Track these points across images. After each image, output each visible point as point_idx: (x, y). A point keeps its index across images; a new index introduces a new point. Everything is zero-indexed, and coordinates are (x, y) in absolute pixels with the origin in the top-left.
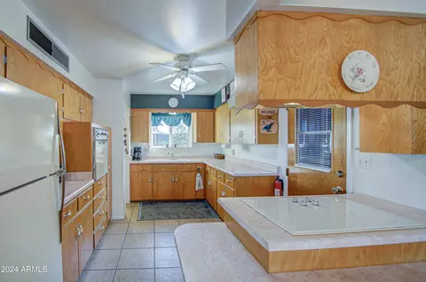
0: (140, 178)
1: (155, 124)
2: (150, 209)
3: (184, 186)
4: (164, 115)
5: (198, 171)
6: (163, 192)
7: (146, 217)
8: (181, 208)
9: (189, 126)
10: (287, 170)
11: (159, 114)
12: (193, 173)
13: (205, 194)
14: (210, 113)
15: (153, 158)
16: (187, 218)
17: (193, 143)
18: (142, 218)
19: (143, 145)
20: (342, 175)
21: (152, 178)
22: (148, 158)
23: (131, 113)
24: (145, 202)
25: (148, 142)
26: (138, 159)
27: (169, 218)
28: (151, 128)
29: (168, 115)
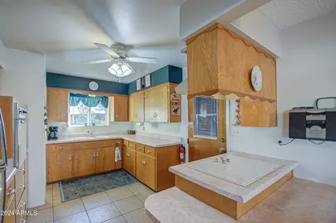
0: (59, 158)
1: (73, 104)
2: (72, 188)
3: (104, 159)
4: (83, 96)
5: (117, 145)
6: (84, 168)
7: (71, 197)
8: (103, 180)
9: (106, 107)
10: (188, 140)
11: (78, 95)
12: (112, 148)
13: (122, 164)
14: (124, 98)
15: (71, 136)
16: (113, 188)
17: (110, 122)
18: (67, 198)
20: (224, 140)
21: (73, 157)
22: (64, 137)
23: (48, 91)
24: (64, 182)
25: (66, 121)
26: (55, 138)
27: (96, 192)
28: (70, 108)
29: (87, 96)
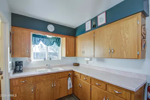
1: (35, 43)
5: (69, 76)
9: (59, 46)
11: (39, 36)
12: (66, 78)
17: (62, 57)
19: (24, 60)
21: (35, 89)
28: (32, 46)
29: (45, 37)
